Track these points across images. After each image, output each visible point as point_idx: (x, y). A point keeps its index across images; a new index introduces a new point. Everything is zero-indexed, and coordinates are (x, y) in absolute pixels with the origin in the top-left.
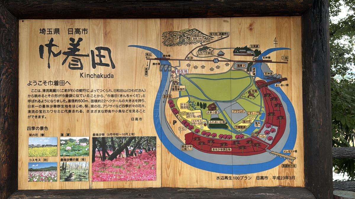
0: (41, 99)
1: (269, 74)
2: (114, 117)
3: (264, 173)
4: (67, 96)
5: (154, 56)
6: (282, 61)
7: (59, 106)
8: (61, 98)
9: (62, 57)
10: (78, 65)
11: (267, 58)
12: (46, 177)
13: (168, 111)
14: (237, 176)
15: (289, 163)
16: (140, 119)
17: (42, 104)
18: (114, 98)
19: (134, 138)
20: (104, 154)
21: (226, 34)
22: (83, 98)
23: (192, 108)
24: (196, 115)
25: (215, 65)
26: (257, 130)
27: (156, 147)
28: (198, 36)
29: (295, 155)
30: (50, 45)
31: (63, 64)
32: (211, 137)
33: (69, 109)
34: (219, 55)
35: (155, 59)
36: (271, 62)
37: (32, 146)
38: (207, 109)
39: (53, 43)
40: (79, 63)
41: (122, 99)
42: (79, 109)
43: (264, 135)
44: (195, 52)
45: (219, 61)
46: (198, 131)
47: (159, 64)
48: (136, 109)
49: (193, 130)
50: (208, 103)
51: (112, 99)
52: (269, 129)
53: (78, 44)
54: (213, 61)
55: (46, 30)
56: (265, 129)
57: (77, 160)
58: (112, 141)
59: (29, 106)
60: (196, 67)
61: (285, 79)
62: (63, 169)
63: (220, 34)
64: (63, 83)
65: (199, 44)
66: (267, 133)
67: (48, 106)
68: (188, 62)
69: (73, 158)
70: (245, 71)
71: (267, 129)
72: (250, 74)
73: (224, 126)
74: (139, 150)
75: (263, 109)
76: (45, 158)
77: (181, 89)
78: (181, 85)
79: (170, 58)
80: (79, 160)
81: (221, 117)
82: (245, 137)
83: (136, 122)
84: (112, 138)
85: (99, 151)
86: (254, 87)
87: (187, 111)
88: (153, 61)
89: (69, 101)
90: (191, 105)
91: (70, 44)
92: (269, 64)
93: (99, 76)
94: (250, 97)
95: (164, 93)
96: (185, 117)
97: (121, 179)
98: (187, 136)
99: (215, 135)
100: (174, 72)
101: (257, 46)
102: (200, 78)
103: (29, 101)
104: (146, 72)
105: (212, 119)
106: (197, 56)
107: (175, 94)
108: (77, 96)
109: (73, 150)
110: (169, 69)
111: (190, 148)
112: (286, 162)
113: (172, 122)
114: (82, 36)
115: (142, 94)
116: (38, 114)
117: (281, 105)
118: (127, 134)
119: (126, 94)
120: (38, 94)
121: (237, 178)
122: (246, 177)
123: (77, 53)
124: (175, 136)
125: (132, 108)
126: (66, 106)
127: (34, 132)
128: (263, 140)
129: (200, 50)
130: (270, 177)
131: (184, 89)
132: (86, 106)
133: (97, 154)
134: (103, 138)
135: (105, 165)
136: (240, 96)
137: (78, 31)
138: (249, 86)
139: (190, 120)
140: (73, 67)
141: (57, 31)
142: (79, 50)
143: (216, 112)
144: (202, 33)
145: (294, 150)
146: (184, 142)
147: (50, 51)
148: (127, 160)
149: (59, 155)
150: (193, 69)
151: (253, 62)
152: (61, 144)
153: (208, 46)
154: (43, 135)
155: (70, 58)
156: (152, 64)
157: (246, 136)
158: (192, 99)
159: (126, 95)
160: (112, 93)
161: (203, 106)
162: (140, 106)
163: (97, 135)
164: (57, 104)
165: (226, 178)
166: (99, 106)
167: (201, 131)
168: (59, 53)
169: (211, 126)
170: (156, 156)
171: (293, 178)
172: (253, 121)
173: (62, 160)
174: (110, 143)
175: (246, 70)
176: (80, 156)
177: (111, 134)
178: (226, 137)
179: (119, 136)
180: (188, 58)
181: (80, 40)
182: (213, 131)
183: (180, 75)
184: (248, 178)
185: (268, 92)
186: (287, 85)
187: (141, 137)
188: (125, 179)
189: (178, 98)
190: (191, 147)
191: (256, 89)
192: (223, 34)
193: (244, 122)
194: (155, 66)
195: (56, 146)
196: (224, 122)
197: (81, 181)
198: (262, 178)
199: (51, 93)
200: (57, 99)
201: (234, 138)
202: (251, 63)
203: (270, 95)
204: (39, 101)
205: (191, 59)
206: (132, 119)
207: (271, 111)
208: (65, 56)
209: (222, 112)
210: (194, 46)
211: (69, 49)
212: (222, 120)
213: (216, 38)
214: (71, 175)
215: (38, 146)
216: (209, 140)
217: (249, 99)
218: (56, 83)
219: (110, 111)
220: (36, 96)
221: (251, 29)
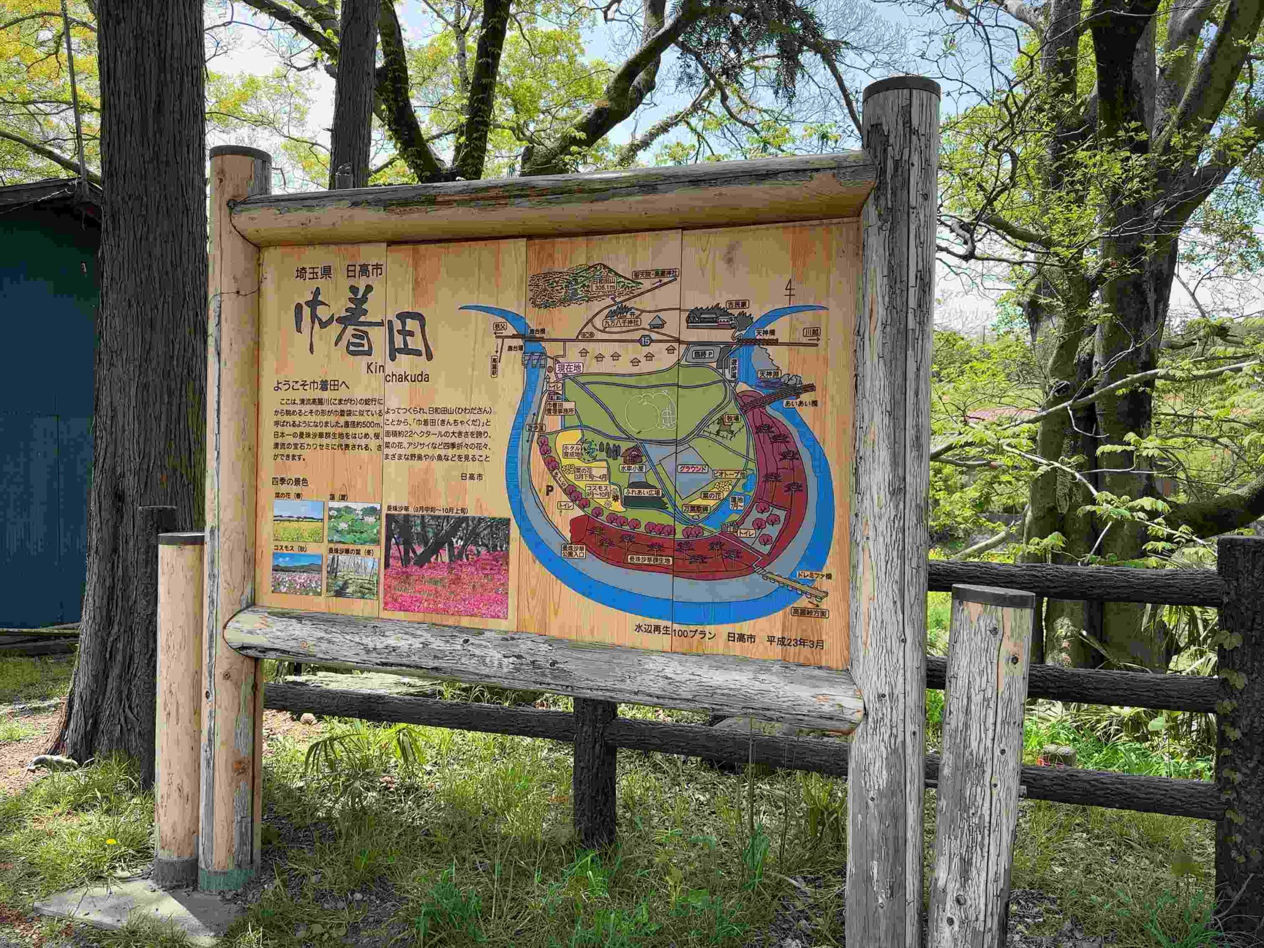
0: (297, 419)
1: (770, 374)
2: (427, 471)
3: (745, 627)
4: (342, 413)
5: (510, 330)
6: (805, 340)
7: (328, 435)
8: (332, 419)
9: (335, 329)
10: (363, 345)
11: (766, 332)
12: (302, 585)
13: (538, 462)
14: (684, 628)
15: (810, 606)
16: (480, 475)
17: (298, 430)
18: (429, 428)
19: (466, 519)
20: (406, 552)
21: (669, 273)
22: (370, 419)
23: (587, 457)
24: (595, 472)
25: (641, 351)
26: (735, 517)
27: (508, 543)
28: (607, 281)
29: (825, 585)
30: (314, 303)
31: (336, 344)
32: (627, 528)
33: (345, 441)
34: (654, 327)
35: (513, 337)
36: (775, 342)
37: (278, 519)
38: (620, 460)
39: (320, 298)
40: (365, 342)
41: (443, 429)
42: (363, 442)
43: (752, 532)
44: (598, 322)
45: (652, 341)
46: (598, 512)
47: (521, 348)
48: (471, 452)
49: (589, 510)
50: (625, 446)
51: (424, 429)
52: (765, 516)
53: (364, 299)
54: (639, 341)
55: (308, 271)
56: (755, 514)
57: (358, 552)
58: (424, 525)
59: (276, 435)
60: (600, 358)
61: (811, 388)
62: (333, 571)
63: (657, 274)
64: (336, 385)
65: (609, 301)
66: (759, 525)
67: (308, 435)
68: (582, 345)
69: (351, 547)
70: (713, 369)
71: (759, 516)
72: (723, 374)
73: (657, 503)
74: (474, 548)
75: (751, 465)
76: (303, 545)
77: (566, 410)
78: (567, 400)
79: (545, 336)
80: (362, 552)
81: (652, 480)
82: (706, 534)
83: (468, 482)
84: (423, 516)
85: (397, 544)
86: (732, 409)
87: (577, 462)
88: (509, 342)
89: (347, 424)
90: (586, 450)
91: (350, 299)
92: (770, 349)
93: (402, 378)
94: (722, 433)
95: (529, 420)
96: (571, 477)
97: (436, 611)
98: (575, 523)
99: (636, 524)
100: (551, 369)
101: (744, 304)
102: (607, 384)
103: (277, 423)
104: (495, 367)
105: (632, 485)
106: (603, 331)
107: (552, 422)
108: (361, 413)
109: (351, 531)
110: (543, 362)
111: (580, 552)
112: (803, 602)
113: (544, 490)
114: (372, 280)
115: (483, 418)
116: (291, 452)
117: (795, 455)
118: (451, 510)
119: (451, 418)
120: (291, 408)
121: (683, 634)
122: (703, 633)
123: (362, 319)
124: (550, 522)
125: (463, 452)
126: (341, 435)
127: (284, 489)
128: (749, 542)
129: (612, 314)
130: (762, 637)
131: (571, 410)
132: (377, 436)
133: (394, 551)
134: (407, 517)
135: (408, 576)
136: (699, 431)
137: (364, 270)
138: (719, 408)
139: (581, 484)
140: (354, 351)
141: (327, 271)
142: (365, 312)
143: (641, 469)
144: (616, 274)
145: (825, 571)
146: (568, 536)
147: (314, 316)
148: (450, 569)
149: (326, 540)
150: (594, 360)
151: (733, 344)
152: (330, 517)
153: (628, 304)
154: (298, 496)
155: (350, 330)
156: (506, 347)
157: (710, 530)
158: (589, 435)
159: (452, 421)
160: (426, 417)
161: (614, 452)
162: (479, 446)
163: (395, 509)
164: (325, 430)
165: (657, 628)
166: (400, 445)
167: (606, 513)
168: (330, 321)
169: (628, 502)
170: (507, 564)
171: (820, 644)
172: (726, 494)
173: (331, 550)
174: (419, 529)
175: (714, 365)
176: (364, 543)
177: (422, 508)
178: (661, 529)
179: (437, 513)
180: (584, 335)
181: (369, 288)
182: (632, 514)
183: (565, 376)
184: (708, 636)
185: (767, 421)
186: (815, 403)
187: (480, 518)
188: (445, 611)
189: (558, 432)
190: (582, 549)
191: (737, 412)
192: (663, 273)
193: (706, 496)
194: (513, 352)
195: (322, 520)
196: (658, 493)
197: (363, 598)
198: (741, 638)
199: (314, 407)
200: (325, 419)
201: (679, 536)
202: (728, 345)
203: (769, 427)
204: (294, 425)
205: (590, 338)
206: (463, 477)
207: (772, 469)
208: (340, 327)
209: (653, 467)
210: (597, 306)
211: (347, 310)
212: (653, 487)
213: (647, 284)
214: (346, 585)
215: (289, 519)
216: (624, 536)
217: (719, 439)
218: (324, 386)
219: (420, 458)
220: (288, 413)
221: (730, 261)
